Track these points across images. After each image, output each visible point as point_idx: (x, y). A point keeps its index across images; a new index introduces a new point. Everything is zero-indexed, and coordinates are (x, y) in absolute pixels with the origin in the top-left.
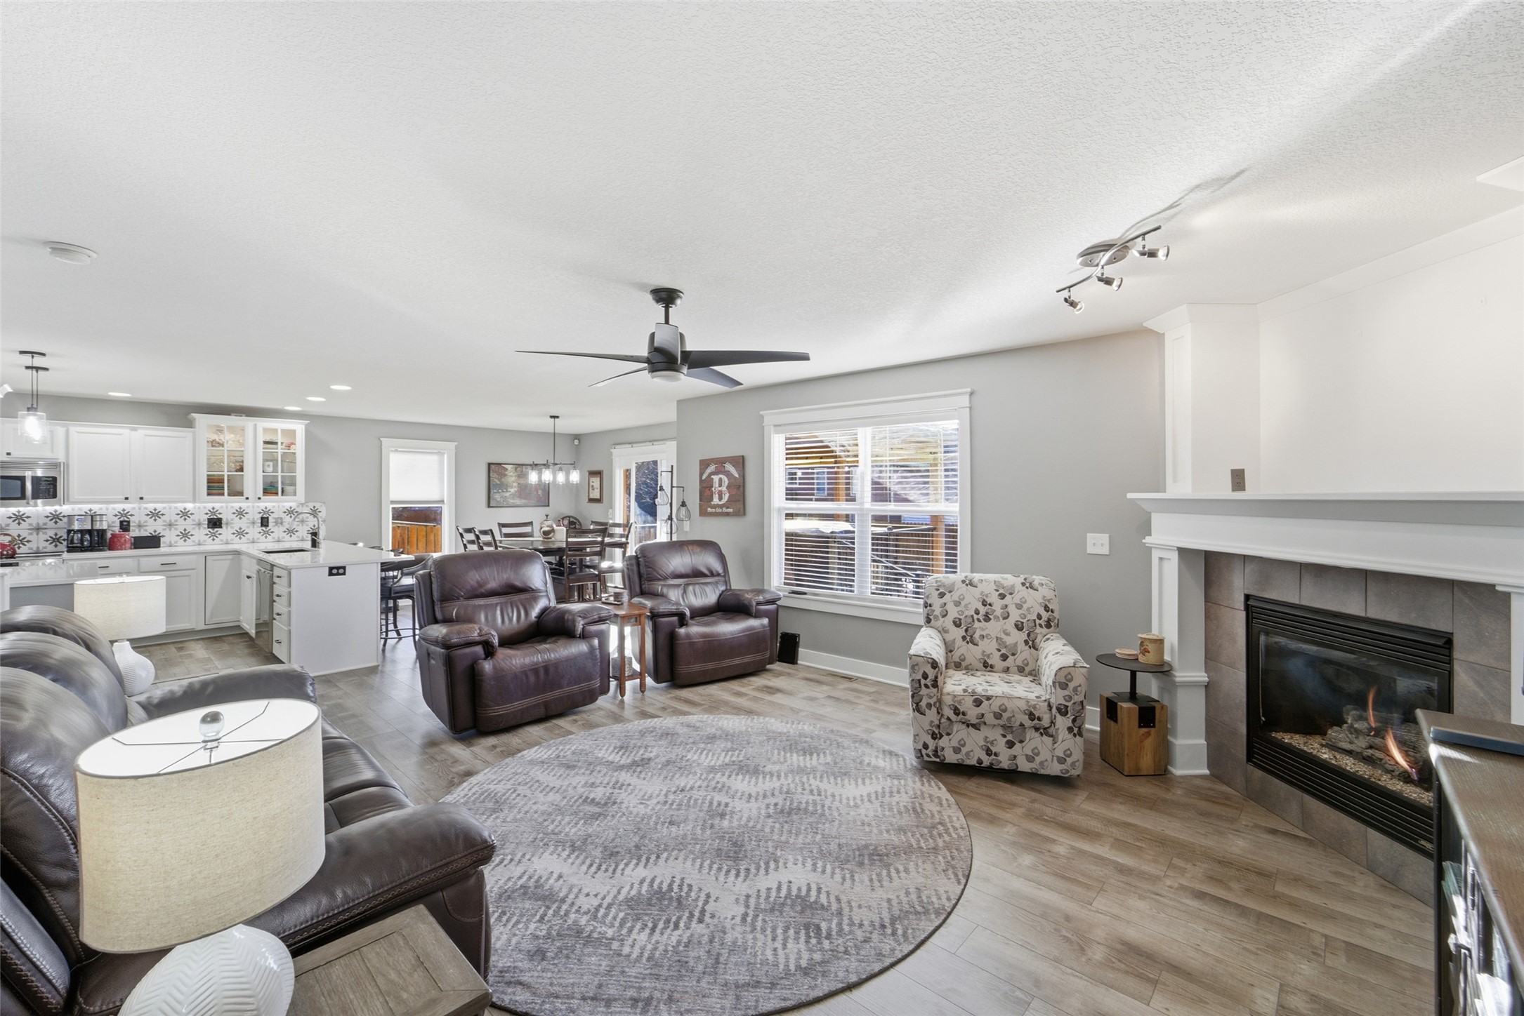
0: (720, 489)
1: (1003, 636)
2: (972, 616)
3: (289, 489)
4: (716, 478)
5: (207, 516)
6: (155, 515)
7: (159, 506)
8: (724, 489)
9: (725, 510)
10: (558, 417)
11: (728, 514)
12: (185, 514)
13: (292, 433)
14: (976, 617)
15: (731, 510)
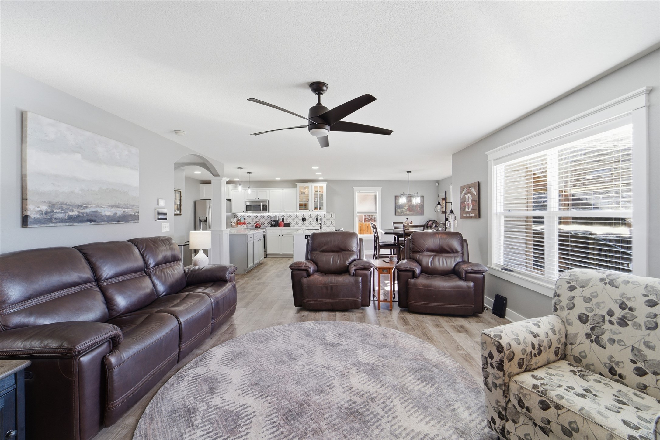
0: (468, 202)
1: (643, 347)
2: (603, 317)
3: (321, 207)
4: (466, 196)
5: (302, 217)
6: (290, 216)
7: (291, 213)
8: (470, 202)
9: (471, 215)
10: (410, 172)
11: (471, 217)
12: (297, 216)
13: (322, 187)
14: (607, 318)
15: (473, 215)
